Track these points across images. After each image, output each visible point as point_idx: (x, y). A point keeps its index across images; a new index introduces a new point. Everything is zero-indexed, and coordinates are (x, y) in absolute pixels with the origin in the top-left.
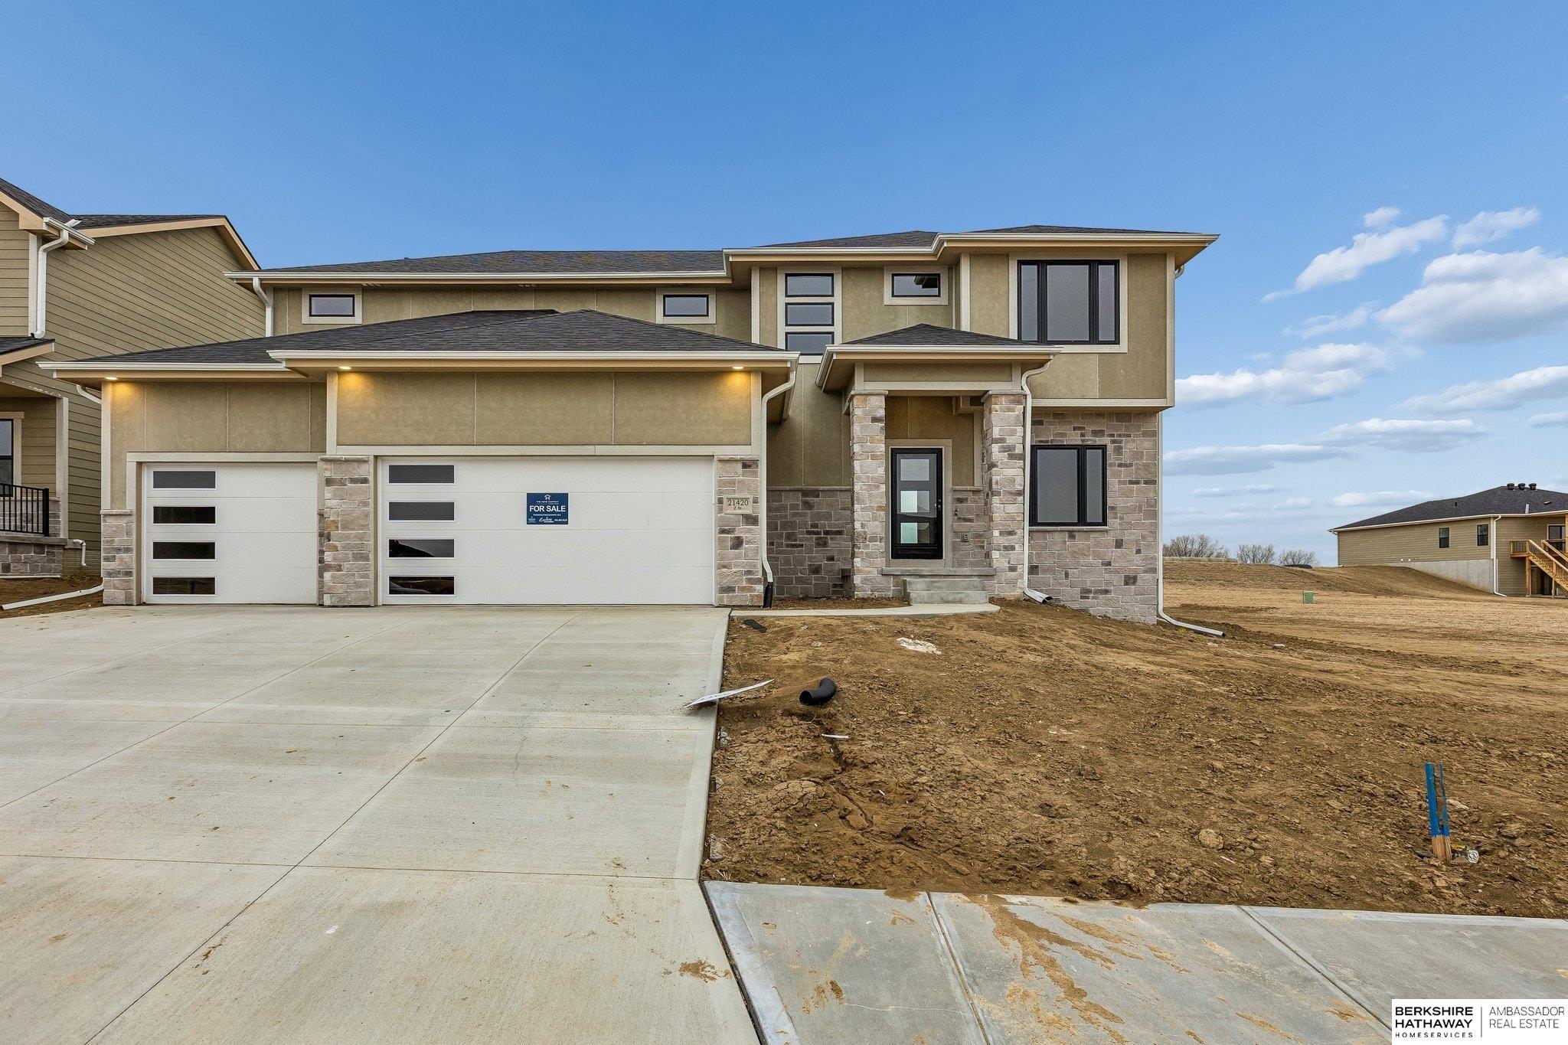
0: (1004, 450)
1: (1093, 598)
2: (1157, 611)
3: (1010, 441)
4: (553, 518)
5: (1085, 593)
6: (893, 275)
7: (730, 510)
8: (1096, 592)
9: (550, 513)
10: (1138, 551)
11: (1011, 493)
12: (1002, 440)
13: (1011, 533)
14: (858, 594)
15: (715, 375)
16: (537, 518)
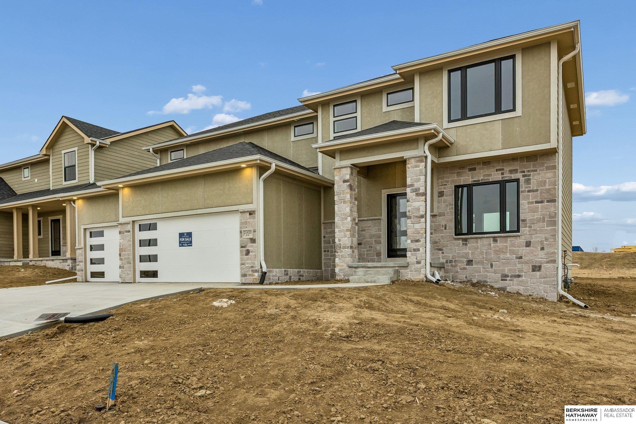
0: (413, 191)
1: (510, 280)
2: (557, 290)
3: (416, 185)
4: (187, 243)
5: (504, 277)
6: (388, 94)
7: (245, 237)
8: (512, 276)
9: (186, 241)
10: (542, 249)
11: (417, 217)
12: (412, 185)
13: (417, 241)
14: (338, 278)
15: (235, 171)
16: (182, 244)
